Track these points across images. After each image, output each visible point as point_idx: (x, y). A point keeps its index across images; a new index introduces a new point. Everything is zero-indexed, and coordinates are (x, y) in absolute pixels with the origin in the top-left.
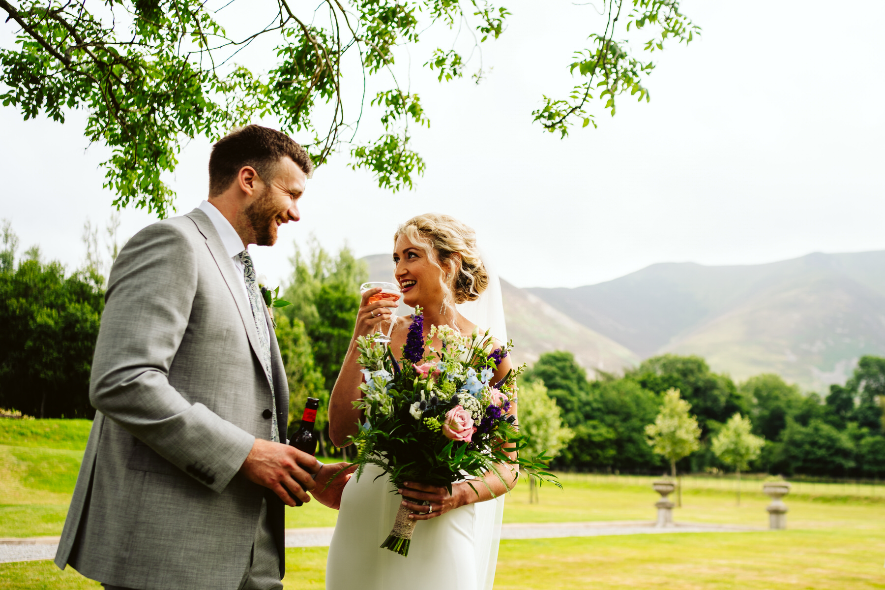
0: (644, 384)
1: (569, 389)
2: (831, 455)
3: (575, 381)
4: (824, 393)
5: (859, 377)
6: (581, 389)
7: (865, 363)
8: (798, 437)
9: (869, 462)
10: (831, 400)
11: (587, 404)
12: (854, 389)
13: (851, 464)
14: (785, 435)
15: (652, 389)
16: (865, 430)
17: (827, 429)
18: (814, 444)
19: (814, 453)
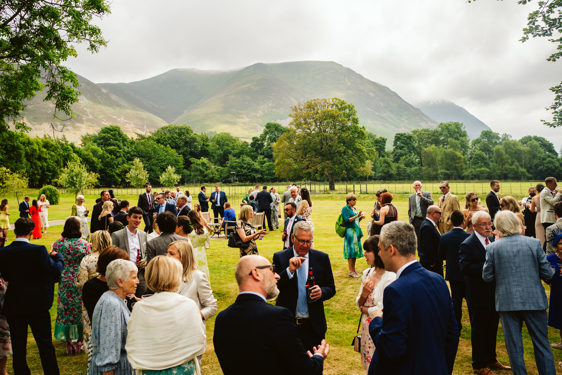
0: (158, 141)
1: (118, 146)
2: (249, 172)
3: (121, 141)
4: (250, 141)
5: (266, 133)
6: (125, 145)
7: (268, 126)
8: (234, 164)
9: (267, 175)
10: (253, 145)
11: (128, 153)
12: (264, 139)
13: (259, 176)
14: (229, 164)
15: (163, 144)
16: (266, 159)
17: (248, 159)
18: (241, 167)
19: (242, 172)
